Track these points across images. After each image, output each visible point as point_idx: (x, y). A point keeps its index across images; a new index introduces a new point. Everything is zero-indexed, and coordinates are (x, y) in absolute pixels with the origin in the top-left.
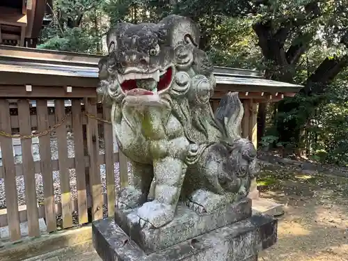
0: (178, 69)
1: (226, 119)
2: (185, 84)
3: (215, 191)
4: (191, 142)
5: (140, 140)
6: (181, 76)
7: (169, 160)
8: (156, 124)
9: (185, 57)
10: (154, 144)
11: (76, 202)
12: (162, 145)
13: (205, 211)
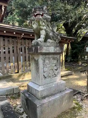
0: (44, 14)
1: (53, 28)
2: (46, 16)
3: (51, 40)
4: (47, 28)
5: (38, 26)
6: (45, 15)
7: (43, 30)
8: (41, 23)
9: (45, 12)
10: (40, 27)
11: (14, 66)
12: (42, 27)
13: (49, 42)
